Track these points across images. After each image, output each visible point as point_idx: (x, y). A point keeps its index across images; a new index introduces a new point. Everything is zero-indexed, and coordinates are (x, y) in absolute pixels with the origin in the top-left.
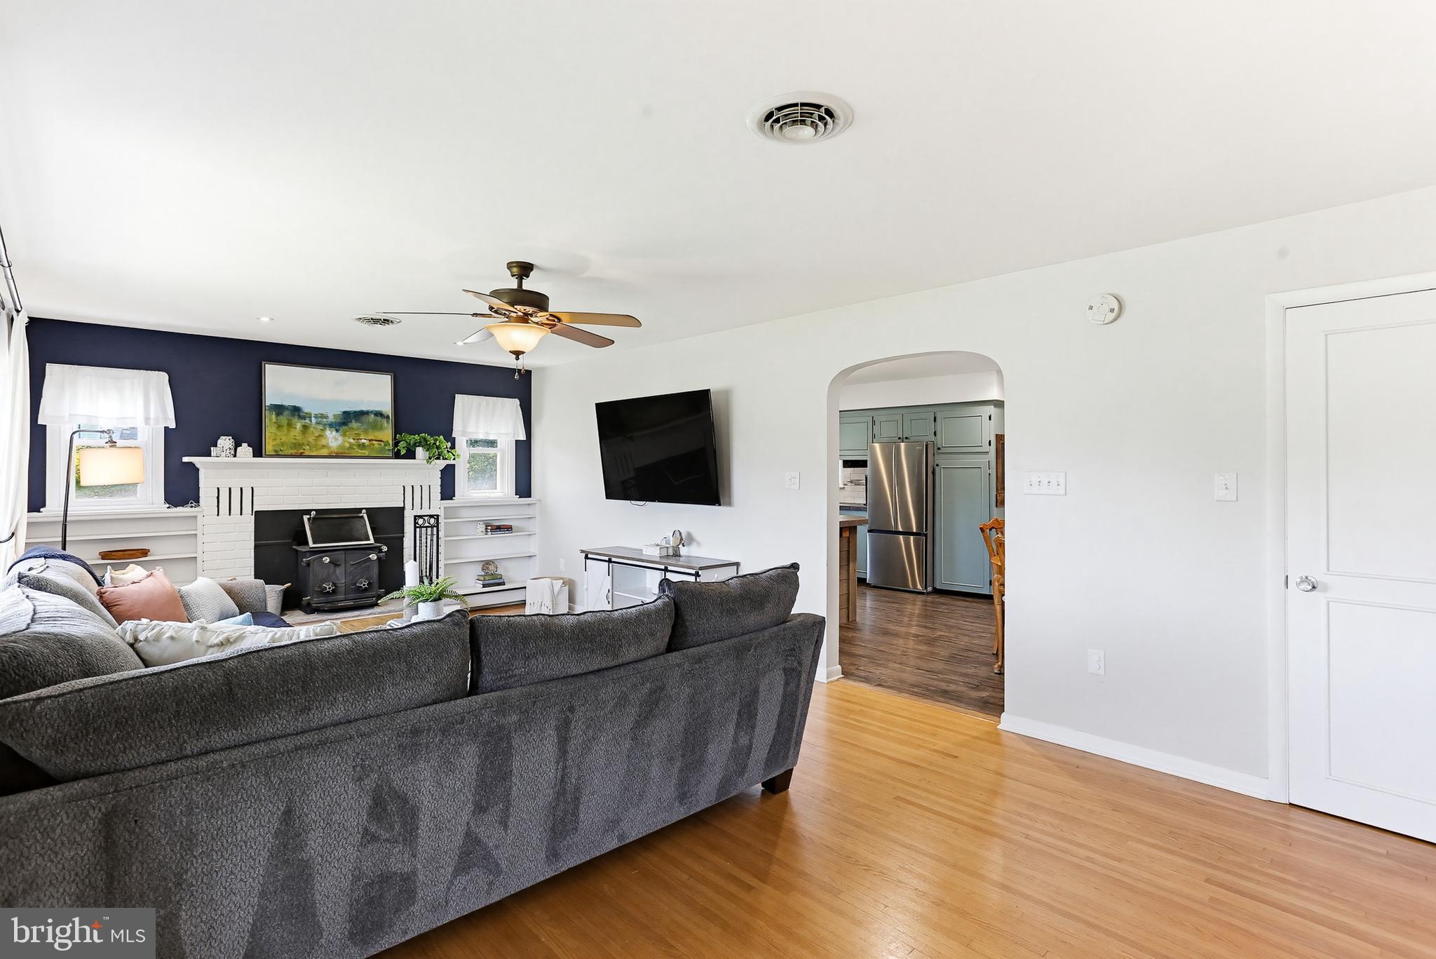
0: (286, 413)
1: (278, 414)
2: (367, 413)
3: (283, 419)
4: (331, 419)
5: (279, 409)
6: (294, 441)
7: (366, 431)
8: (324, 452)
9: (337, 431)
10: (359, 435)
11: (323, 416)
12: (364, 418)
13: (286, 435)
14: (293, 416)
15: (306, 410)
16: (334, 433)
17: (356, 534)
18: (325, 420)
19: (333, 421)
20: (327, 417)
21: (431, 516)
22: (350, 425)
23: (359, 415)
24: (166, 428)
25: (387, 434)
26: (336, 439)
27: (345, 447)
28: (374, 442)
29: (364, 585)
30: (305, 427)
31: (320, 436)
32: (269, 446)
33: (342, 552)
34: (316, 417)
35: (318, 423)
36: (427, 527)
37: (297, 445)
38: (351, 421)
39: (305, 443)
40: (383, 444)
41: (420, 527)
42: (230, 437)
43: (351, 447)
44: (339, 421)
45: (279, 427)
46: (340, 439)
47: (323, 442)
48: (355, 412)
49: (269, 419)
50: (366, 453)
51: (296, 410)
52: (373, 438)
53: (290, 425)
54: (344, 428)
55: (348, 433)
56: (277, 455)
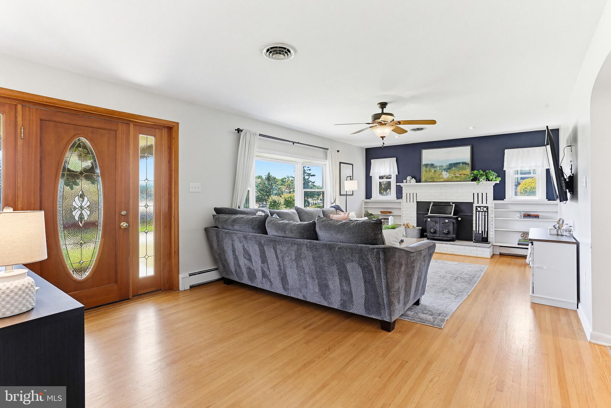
0: (429, 166)
1: (426, 167)
2: (459, 163)
3: (428, 169)
4: (445, 167)
5: (426, 165)
6: (431, 176)
7: (458, 171)
8: (442, 180)
9: (447, 171)
10: (456, 172)
11: (442, 166)
12: (458, 166)
13: (428, 175)
14: (431, 167)
15: (435, 165)
16: (446, 172)
17: (447, 212)
18: (442, 168)
19: (446, 168)
20: (443, 167)
21: (485, 207)
22: (452, 169)
23: (456, 164)
24: (396, 175)
25: (468, 171)
26: (446, 175)
27: (449, 177)
28: (462, 175)
29: (445, 232)
30: (435, 171)
31: (440, 174)
32: (423, 179)
33: (439, 218)
34: (439, 167)
35: (440, 169)
36: (482, 212)
37: (432, 178)
38: (452, 167)
39: (435, 177)
40: (466, 175)
41: (479, 212)
42: (410, 177)
43: (452, 177)
44: (447, 167)
45: (426, 172)
46: (448, 175)
47: (441, 176)
48: (454, 163)
49: (423, 169)
50: (458, 179)
51: (432, 165)
52: (461, 173)
53: (430, 171)
54: (449, 170)
55: (451, 172)
56: (426, 182)
